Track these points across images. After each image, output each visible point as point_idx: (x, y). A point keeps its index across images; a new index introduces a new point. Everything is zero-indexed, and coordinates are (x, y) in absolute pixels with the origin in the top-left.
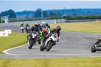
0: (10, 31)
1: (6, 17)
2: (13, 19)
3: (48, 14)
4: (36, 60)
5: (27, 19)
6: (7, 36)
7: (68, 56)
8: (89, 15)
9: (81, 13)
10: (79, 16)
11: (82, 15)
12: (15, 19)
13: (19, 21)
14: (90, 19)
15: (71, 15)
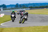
0: (4, 14)
1: (2, 8)
2: (5, 8)
4: (16, 28)
5: (12, 8)
6: (2, 16)
7: (31, 26)
8: (41, 6)
9: (37, 5)
10: (36, 6)
11: (38, 6)
12: (6, 9)
13: (8, 10)
14: (41, 8)
15: (32, 6)
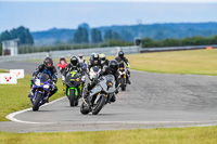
0: (22, 71)
1: (12, 43)
2: (27, 46)
3: (103, 34)
4: (78, 133)
5: (58, 45)
6: (15, 82)
7: (147, 125)
8: (190, 36)
9: (174, 32)
10: (169, 38)
11: (176, 37)
12: (32, 47)
13: (41, 51)
14: (192, 44)
15: (152, 36)
